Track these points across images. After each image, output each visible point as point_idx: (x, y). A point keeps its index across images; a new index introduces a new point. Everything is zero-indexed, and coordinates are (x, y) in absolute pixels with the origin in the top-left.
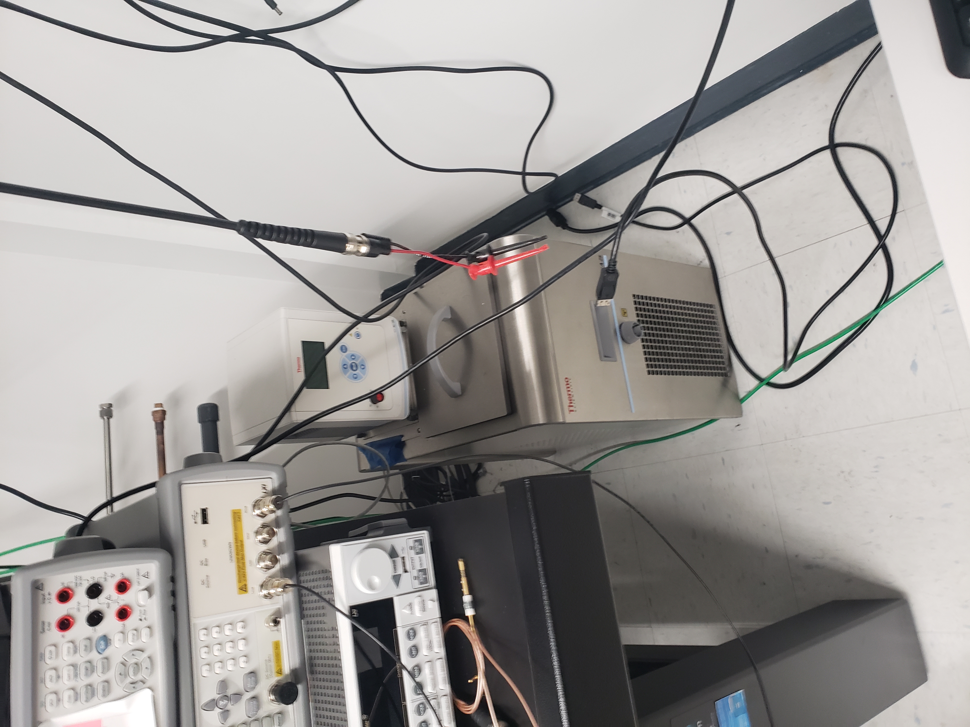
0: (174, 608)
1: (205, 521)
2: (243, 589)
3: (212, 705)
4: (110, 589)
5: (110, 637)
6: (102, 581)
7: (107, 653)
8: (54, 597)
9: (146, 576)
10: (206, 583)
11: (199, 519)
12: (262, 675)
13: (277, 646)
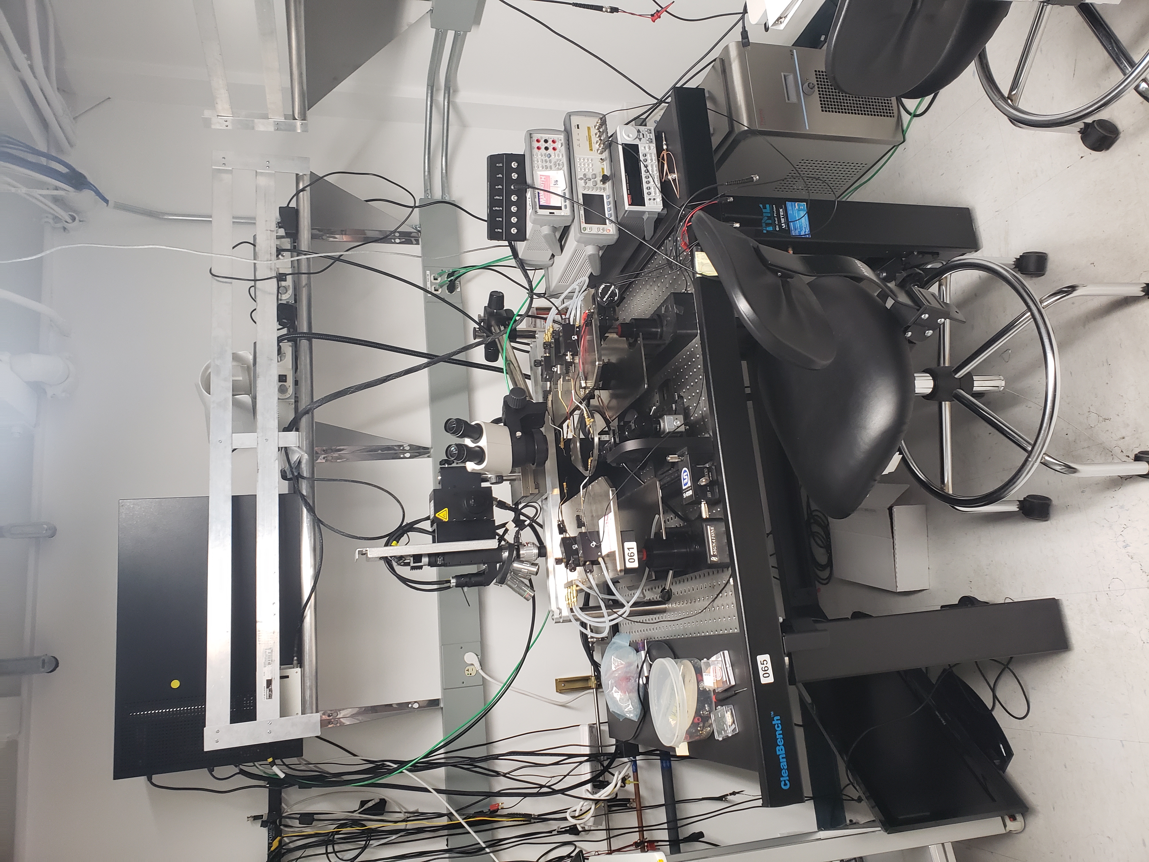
0: (569, 149)
1: (578, 128)
2: (591, 150)
3: (581, 179)
4: (550, 141)
5: (551, 154)
6: (548, 139)
7: (550, 158)
8: (535, 140)
9: (561, 140)
10: (579, 145)
11: (576, 127)
12: (598, 176)
13: (603, 169)
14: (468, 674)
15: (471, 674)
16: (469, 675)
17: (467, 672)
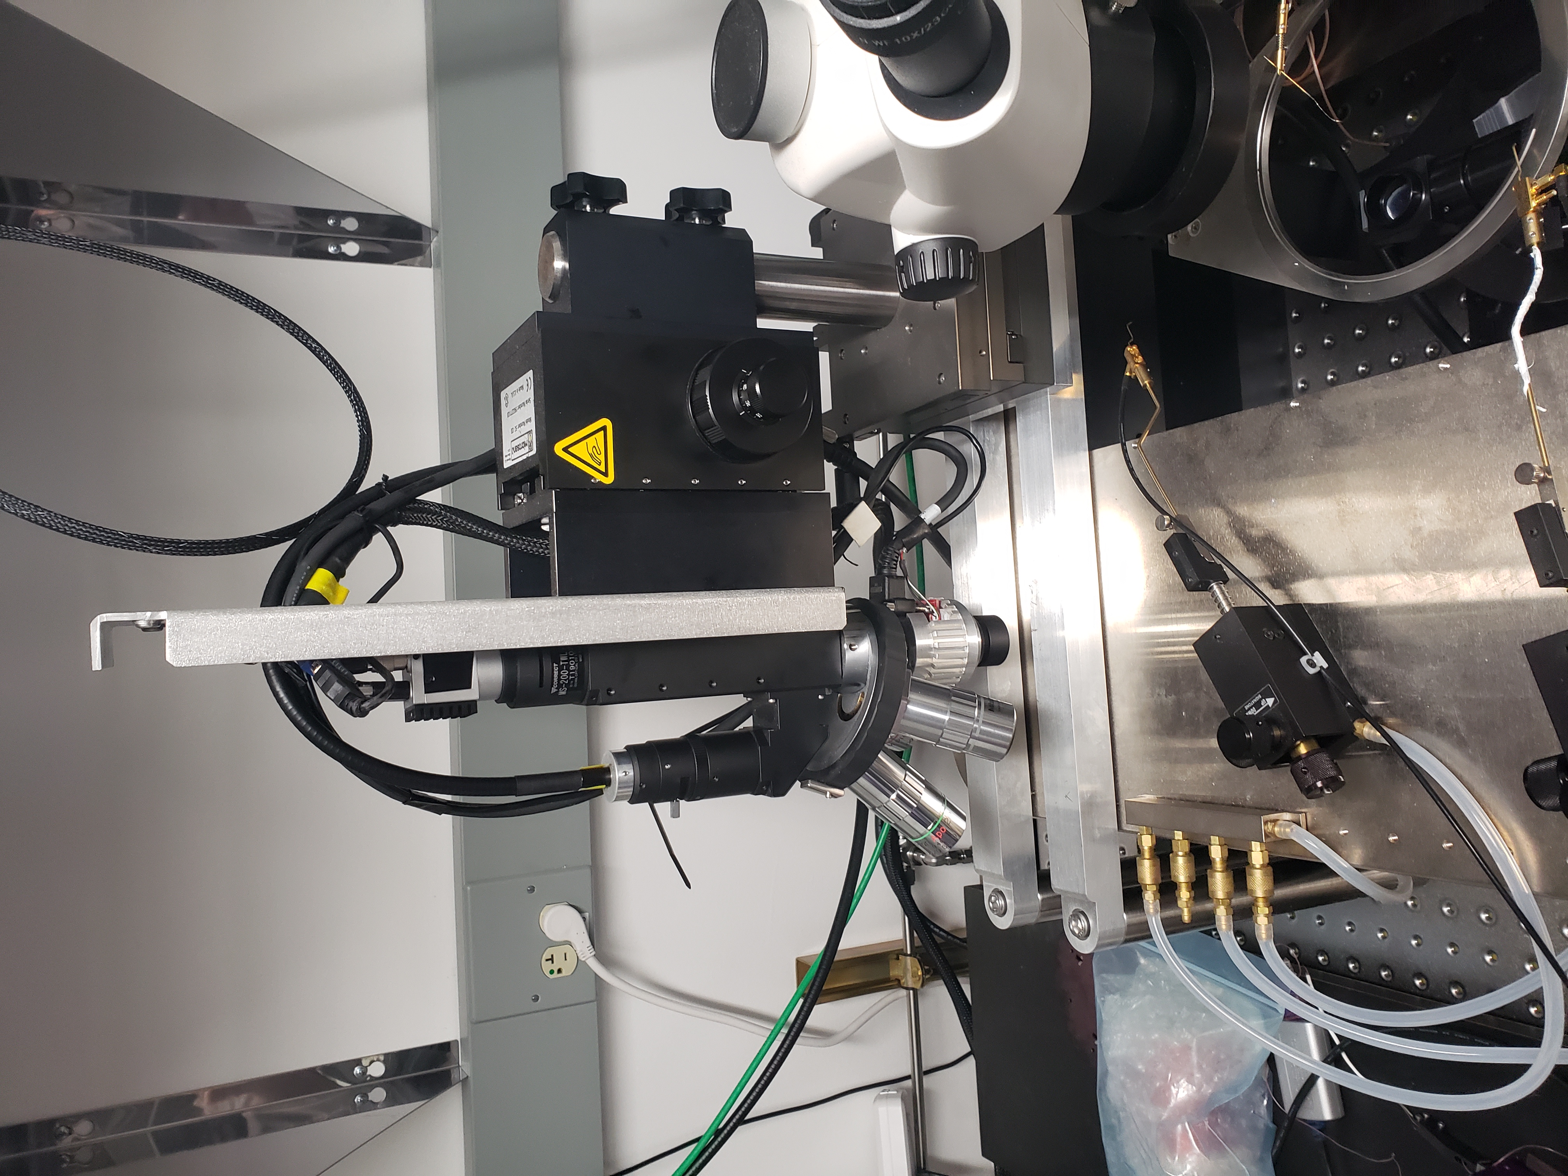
14: (552, 972)
15: (559, 971)
16: (555, 975)
17: (547, 967)
